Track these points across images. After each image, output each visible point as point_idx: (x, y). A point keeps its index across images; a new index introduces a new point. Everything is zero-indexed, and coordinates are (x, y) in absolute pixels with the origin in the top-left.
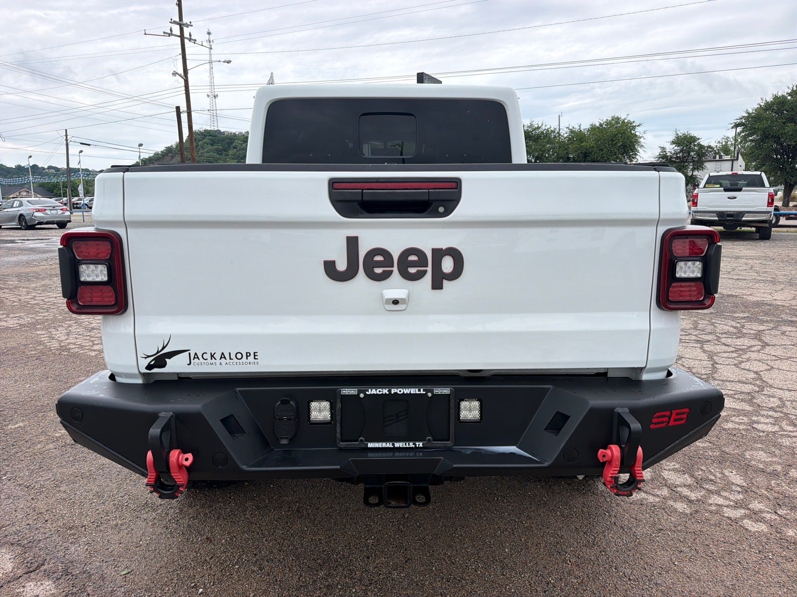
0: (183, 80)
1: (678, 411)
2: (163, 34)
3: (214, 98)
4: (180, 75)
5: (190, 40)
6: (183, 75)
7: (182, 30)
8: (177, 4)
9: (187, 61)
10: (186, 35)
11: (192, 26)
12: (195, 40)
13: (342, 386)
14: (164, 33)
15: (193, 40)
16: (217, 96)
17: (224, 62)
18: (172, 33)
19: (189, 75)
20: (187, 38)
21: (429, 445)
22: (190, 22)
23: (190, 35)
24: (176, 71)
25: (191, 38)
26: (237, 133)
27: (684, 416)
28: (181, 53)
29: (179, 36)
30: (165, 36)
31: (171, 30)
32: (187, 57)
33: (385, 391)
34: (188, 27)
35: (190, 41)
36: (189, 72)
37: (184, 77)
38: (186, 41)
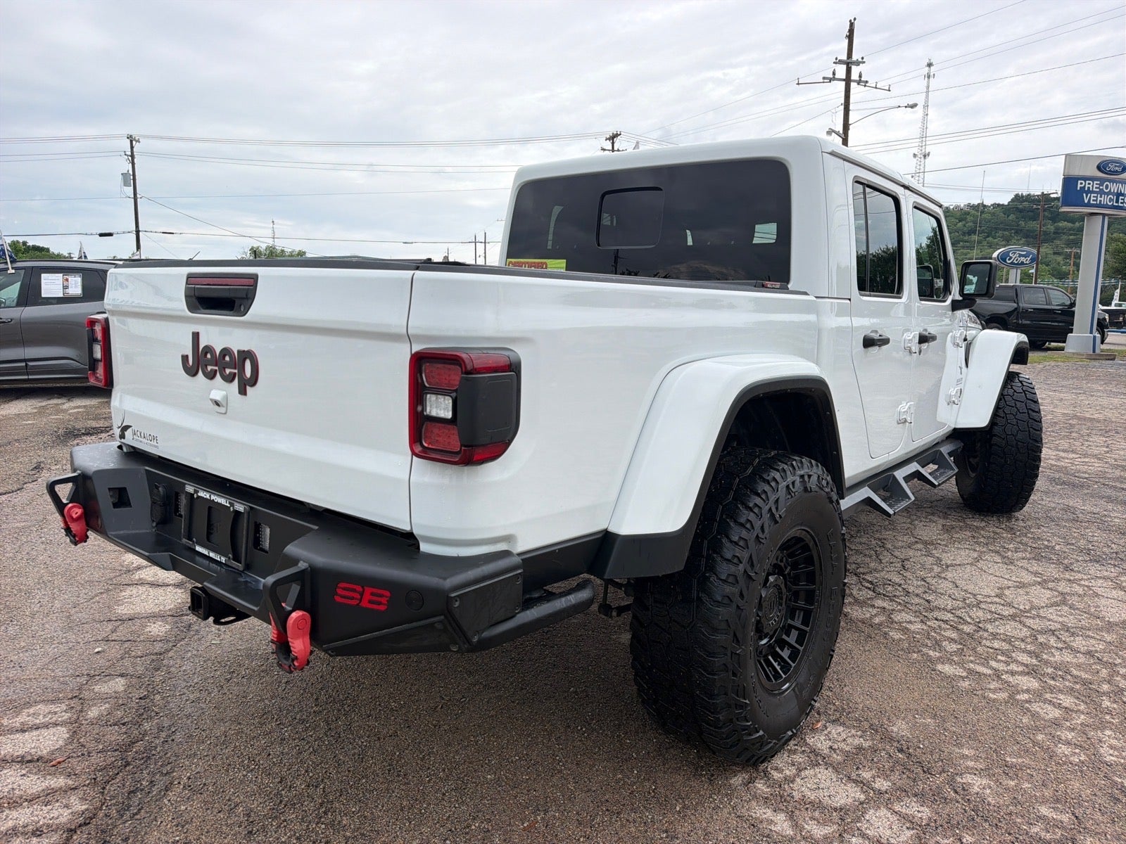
0: (841, 139)
1: (375, 590)
2: (822, 81)
3: (923, 158)
4: (838, 133)
5: (859, 82)
6: (841, 132)
7: (849, 71)
8: (847, 36)
9: (850, 112)
10: (854, 76)
11: (864, 62)
12: (867, 82)
13: (191, 482)
14: (824, 78)
15: (863, 82)
16: (928, 155)
17: (906, 107)
18: (834, 77)
19: (850, 133)
20: (854, 81)
21: (229, 563)
22: (863, 58)
23: (860, 76)
24: (834, 129)
25: (860, 80)
26: (951, 207)
27: (384, 600)
28: (843, 102)
29: (844, 80)
30: (824, 82)
31: (834, 74)
32: (851, 107)
33: (208, 497)
34: (859, 65)
35: (858, 84)
36: (851, 127)
37: (843, 136)
38: (853, 85)
